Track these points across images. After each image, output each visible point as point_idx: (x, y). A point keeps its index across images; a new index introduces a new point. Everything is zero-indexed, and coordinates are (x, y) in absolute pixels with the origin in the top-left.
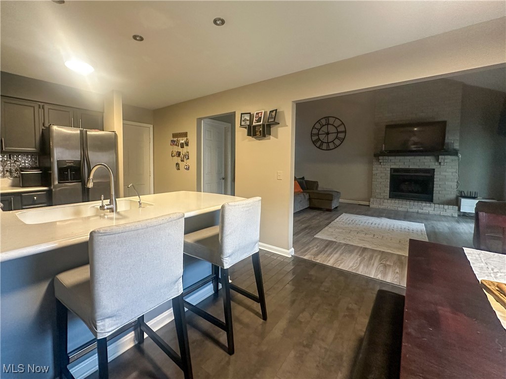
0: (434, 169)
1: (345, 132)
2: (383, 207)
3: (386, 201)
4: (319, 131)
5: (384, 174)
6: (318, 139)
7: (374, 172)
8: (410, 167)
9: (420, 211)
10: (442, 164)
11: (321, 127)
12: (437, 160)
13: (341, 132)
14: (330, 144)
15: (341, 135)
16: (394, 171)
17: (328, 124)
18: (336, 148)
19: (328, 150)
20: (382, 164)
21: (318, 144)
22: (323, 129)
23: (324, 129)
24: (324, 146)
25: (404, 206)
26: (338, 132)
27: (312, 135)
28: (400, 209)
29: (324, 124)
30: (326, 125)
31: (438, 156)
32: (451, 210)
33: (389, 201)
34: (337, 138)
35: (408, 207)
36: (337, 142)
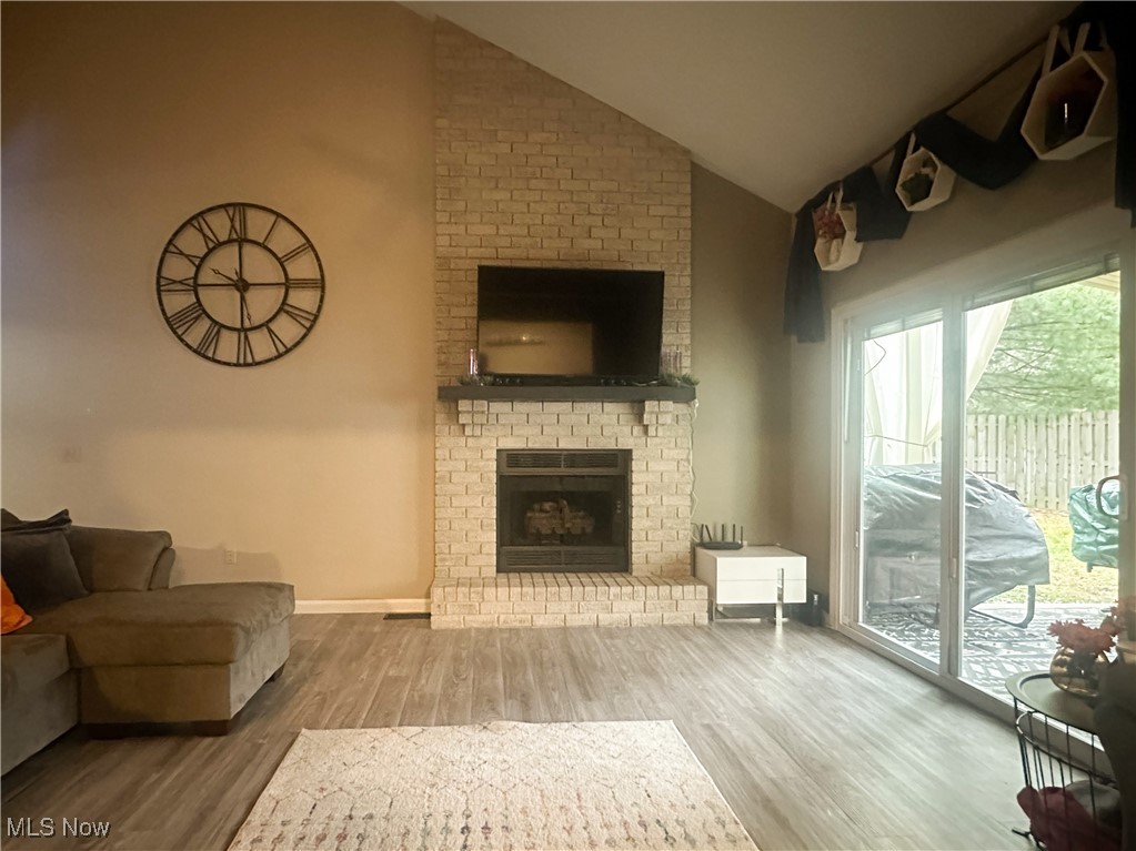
0: (630, 451)
1: (320, 284)
2: (482, 618)
3: (490, 592)
4: (198, 268)
5: (476, 477)
6: (199, 310)
7: (442, 468)
8: (563, 445)
9: (605, 619)
10: (652, 431)
11: (210, 251)
12: (639, 417)
13: (303, 284)
14: (251, 335)
15: (304, 299)
16: (509, 458)
17: (242, 241)
18: (280, 356)
19: (246, 365)
20: (468, 431)
21: (196, 335)
22: (214, 261)
23: (226, 261)
24: (228, 346)
25: (553, 607)
26: (288, 284)
27: (162, 285)
28: (540, 622)
29: (223, 237)
30: (230, 241)
31: (642, 402)
32: (689, 603)
33: (503, 591)
34: (284, 308)
35: (566, 607)
36: (287, 329)
